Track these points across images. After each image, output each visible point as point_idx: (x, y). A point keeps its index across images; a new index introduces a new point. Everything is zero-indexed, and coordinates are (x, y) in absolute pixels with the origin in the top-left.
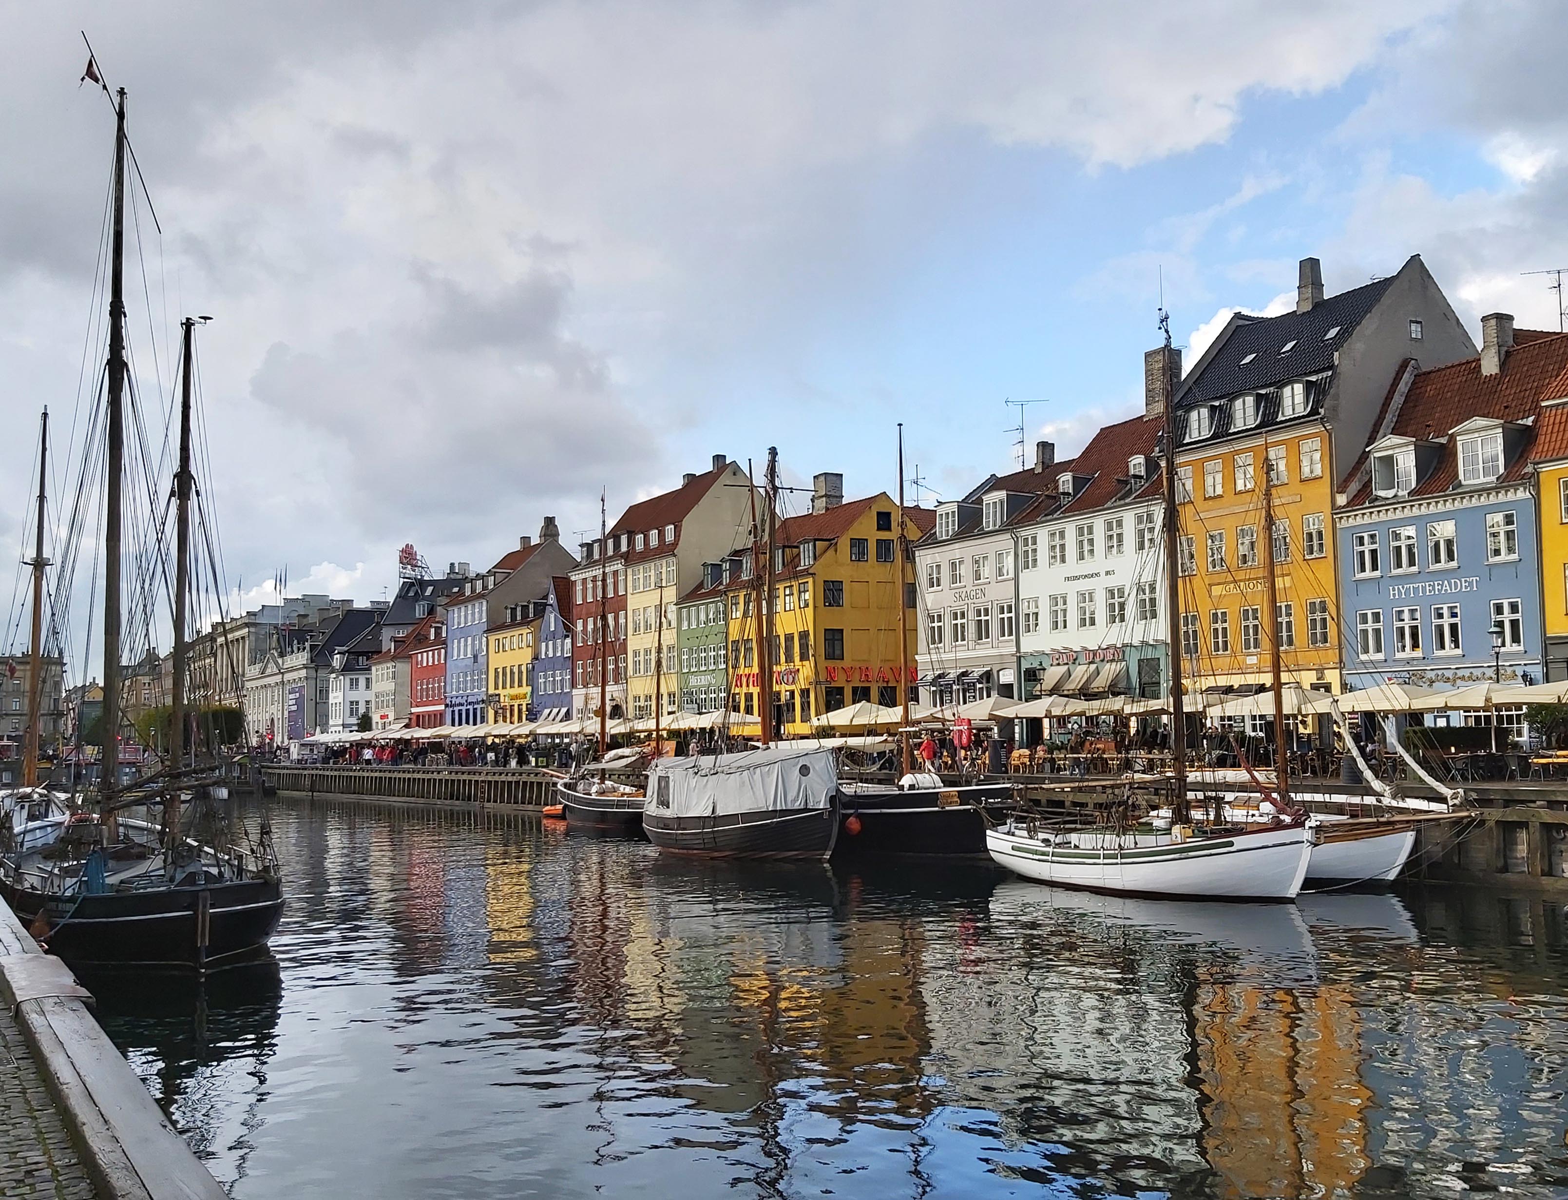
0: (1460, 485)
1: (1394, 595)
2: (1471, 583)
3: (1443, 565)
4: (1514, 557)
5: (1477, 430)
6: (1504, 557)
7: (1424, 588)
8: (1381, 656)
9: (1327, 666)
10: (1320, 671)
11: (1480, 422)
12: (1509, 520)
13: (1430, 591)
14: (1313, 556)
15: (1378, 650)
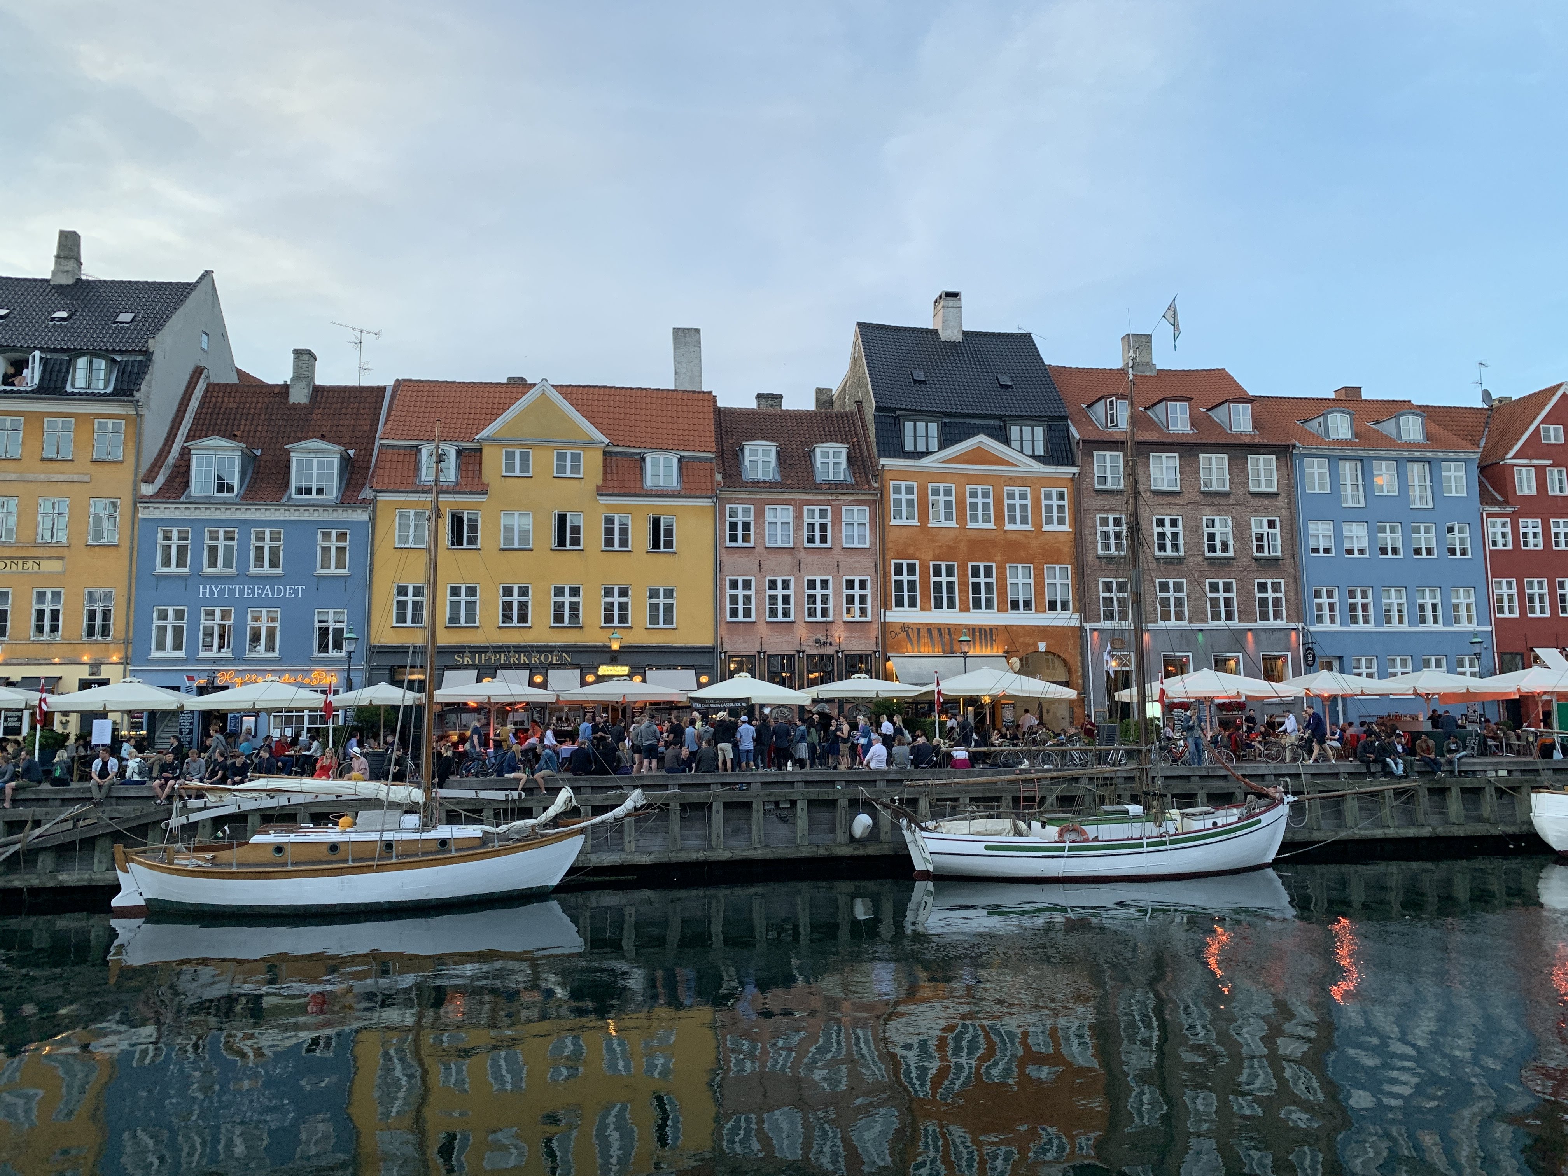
0: (290, 498)
1: (205, 594)
2: (296, 592)
3: (266, 570)
4: (344, 572)
5: (317, 451)
6: (333, 571)
7: (242, 592)
8: (181, 654)
9: (106, 661)
10: (95, 666)
11: (316, 444)
12: (342, 536)
13: (248, 594)
14: (100, 543)
15: (177, 646)
